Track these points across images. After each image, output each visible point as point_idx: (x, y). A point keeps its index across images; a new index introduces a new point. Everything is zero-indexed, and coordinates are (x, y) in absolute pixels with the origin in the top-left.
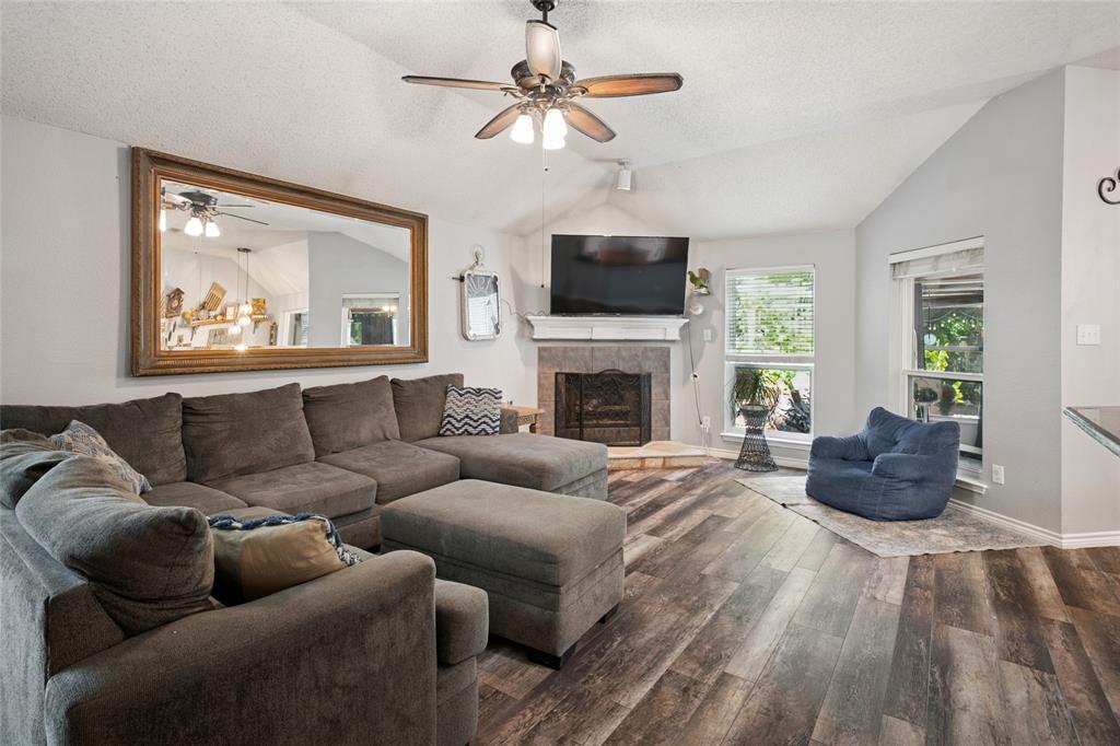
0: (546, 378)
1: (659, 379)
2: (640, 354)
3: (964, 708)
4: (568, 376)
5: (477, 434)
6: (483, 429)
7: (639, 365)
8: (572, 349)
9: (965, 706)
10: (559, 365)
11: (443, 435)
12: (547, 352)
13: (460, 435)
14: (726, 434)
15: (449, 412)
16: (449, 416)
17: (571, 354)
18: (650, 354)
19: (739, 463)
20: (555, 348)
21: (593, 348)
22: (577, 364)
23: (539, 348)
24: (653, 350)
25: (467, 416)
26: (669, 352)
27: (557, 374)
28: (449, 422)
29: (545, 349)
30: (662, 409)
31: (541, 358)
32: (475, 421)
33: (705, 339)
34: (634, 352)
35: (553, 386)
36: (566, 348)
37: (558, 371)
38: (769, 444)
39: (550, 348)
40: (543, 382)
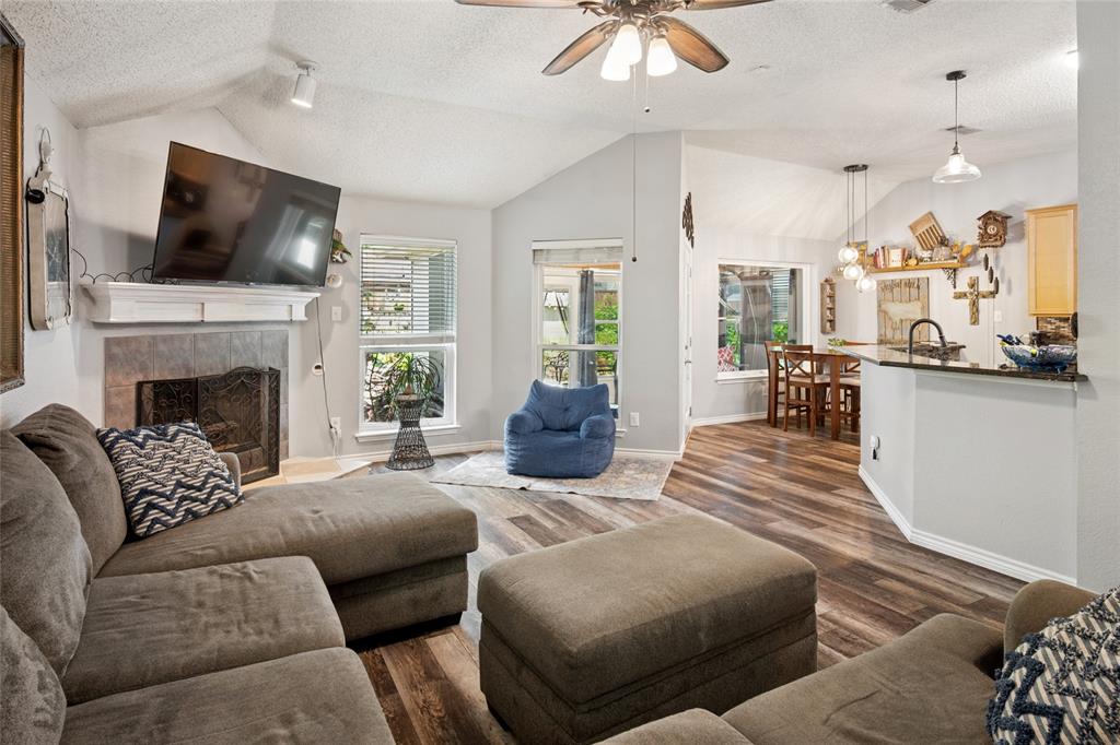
0: (119, 394)
2: (256, 341)
4: (159, 385)
5: (211, 512)
6: (221, 500)
7: (255, 358)
8: (165, 339)
11: (146, 536)
12: (120, 348)
13: (179, 524)
14: (361, 434)
15: (142, 484)
16: (144, 492)
17: (162, 347)
18: (267, 342)
19: (390, 464)
20: (135, 338)
21: (195, 335)
22: (172, 364)
23: (108, 341)
24: (270, 335)
25: (179, 484)
26: (287, 338)
27: (140, 385)
28: (151, 506)
29: (119, 341)
31: (110, 359)
32: (199, 489)
33: (334, 319)
34: (248, 340)
35: (133, 406)
36: (154, 338)
37: (141, 378)
38: (424, 434)
40: (115, 401)
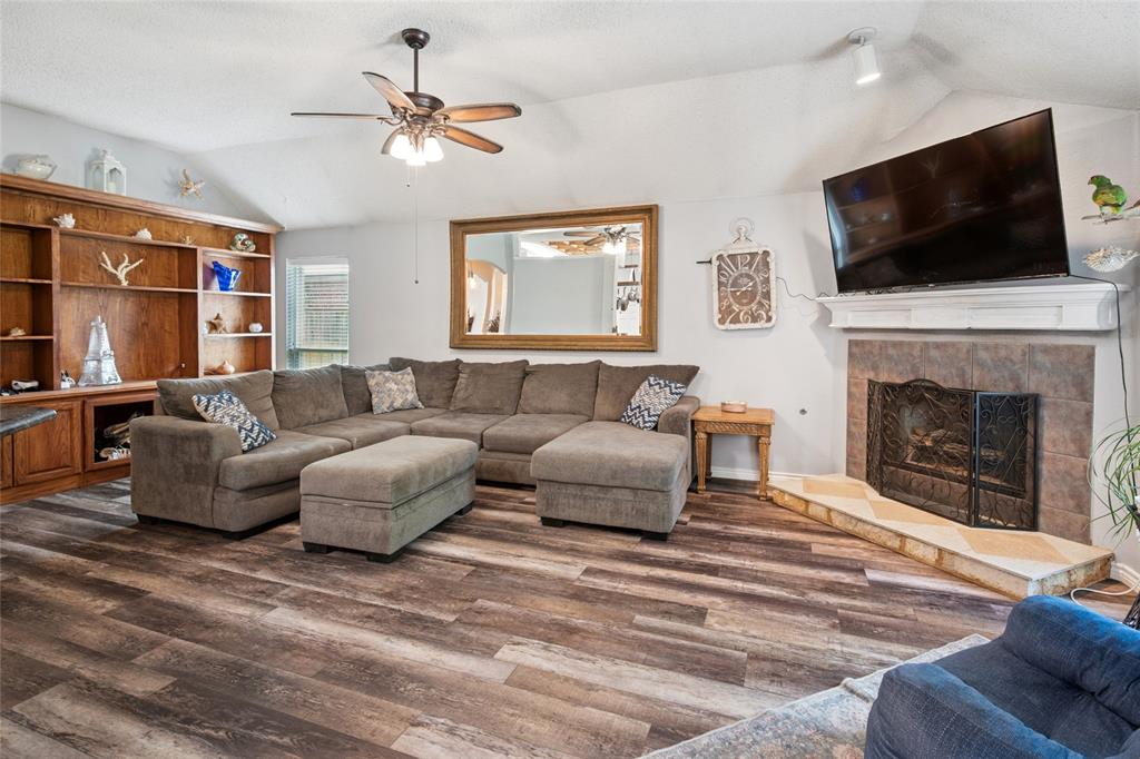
0: (856, 384)
1: (1063, 411)
2: (1017, 356)
3: (147, 735)
7: (1015, 379)
9: (150, 737)
10: (875, 368)
12: (861, 349)
18: (1040, 358)
20: (870, 342)
23: (850, 341)
24: (1046, 350)
26: (1091, 356)
27: (870, 382)
29: (857, 343)
30: (1068, 473)
31: (851, 355)
34: (1003, 353)
35: (865, 397)
37: (872, 378)
39: (863, 342)
40: (854, 390)
